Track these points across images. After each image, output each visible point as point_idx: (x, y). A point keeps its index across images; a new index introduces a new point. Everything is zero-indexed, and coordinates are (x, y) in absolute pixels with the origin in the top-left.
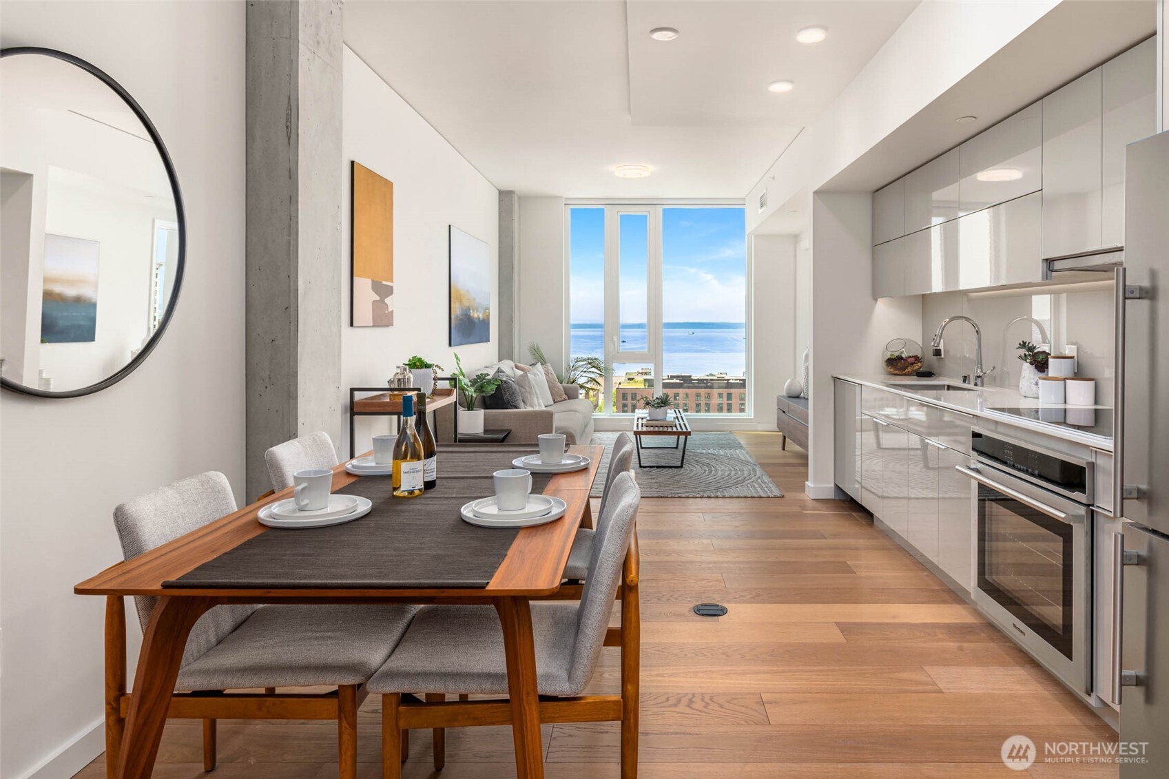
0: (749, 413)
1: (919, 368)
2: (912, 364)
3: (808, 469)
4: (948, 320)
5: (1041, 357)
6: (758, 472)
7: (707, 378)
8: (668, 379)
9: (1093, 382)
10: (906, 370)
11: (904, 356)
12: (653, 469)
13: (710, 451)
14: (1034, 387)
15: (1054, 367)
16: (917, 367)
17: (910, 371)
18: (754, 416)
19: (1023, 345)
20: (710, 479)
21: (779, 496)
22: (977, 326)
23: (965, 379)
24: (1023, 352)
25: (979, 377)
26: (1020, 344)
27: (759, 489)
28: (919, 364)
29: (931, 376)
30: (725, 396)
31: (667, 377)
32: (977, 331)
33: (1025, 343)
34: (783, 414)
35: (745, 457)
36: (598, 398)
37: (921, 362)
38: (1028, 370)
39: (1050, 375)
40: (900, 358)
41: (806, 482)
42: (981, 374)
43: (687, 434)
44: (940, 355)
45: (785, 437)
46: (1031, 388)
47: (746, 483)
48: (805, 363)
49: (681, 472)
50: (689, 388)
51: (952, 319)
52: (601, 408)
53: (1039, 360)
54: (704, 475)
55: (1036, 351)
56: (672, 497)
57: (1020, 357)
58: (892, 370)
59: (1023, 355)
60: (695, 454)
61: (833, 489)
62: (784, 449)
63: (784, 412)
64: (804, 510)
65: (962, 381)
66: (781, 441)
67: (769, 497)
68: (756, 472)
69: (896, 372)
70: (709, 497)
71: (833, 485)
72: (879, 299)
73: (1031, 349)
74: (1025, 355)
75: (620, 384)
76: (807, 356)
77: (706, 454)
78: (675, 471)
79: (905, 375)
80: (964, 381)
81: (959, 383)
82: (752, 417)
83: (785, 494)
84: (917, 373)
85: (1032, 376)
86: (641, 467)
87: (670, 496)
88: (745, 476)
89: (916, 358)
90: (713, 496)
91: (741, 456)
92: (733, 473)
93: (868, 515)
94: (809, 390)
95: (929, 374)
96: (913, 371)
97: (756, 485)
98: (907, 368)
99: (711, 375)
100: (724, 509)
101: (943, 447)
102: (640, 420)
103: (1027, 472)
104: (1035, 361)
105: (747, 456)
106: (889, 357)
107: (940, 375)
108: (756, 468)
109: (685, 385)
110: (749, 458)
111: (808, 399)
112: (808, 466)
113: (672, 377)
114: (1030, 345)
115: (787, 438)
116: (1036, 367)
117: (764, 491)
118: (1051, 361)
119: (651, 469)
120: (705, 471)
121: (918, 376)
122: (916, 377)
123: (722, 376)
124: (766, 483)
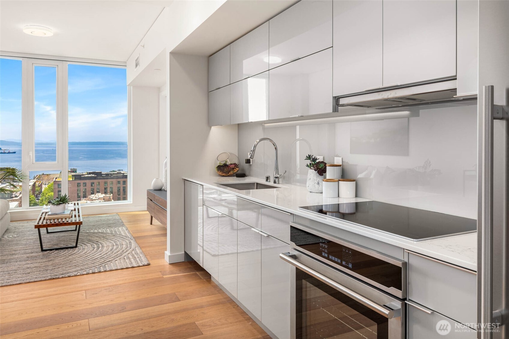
0: (130, 200)
1: (237, 172)
2: (233, 169)
3: (166, 238)
4: (258, 141)
5: (322, 165)
6: (133, 245)
7: (111, 173)
8: (87, 174)
9: (355, 182)
10: (230, 173)
11: (227, 164)
12: (53, 251)
13: (100, 231)
14: (317, 186)
15: (330, 173)
16: (236, 171)
17: (232, 173)
18: (133, 202)
19: (309, 157)
20: (97, 256)
21: (146, 264)
22: (276, 145)
23: (267, 179)
24: (309, 162)
25: (276, 178)
26: (307, 157)
27: (132, 260)
28: (237, 169)
29: (244, 177)
30: (122, 182)
31: (86, 174)
32: (276, 148)
33: (310, 156)
34: (151, 201)
35: (125, 233)
36: (41, 188)
37: (238, 167)
38: (312, 173)
39: (327, 178)
40: (225, 165)
41: (165, 252)
42: (278, 176)
43: (80, 223)
44: (250, 163)
45: (152, 217)
46: (315, 186)
47: (124, 255)
48: (165, 168)
49: (75, 252)
50: (100, 179)
51: (261, 140)
52: (43, 193)
53: (320, 167)
54: (93, 251)
55: (317, 161)
56: (63, 278)
57: (307, 166)
58: (221, 173)
59: (309, 164)
60: (89, 234)
61: (183, 256)
62: (151, 224)
63: (151, 200)
64: (163, 275)
65: (265, 180)
66: (149, 218)
67: (139, 266)
68: (131, 245)
69: (223, 174)
70: (93, 273)
71: (183, 253)
72: (212, 127)
73: (314, 160)
74: (310, 164)
75: (56, 178)
76: (166, 164)
77: (97, 233)
78: (71, 251)
79: (229, 176)
80: (267, 180)
81: (263, 181)
82: (132, 203)
83: (151, 262)
84: (236, 174)
85: (315, 178)
86: (43, 250)
87: (61, 276)
88: (123, 249)
89: (235, 164)
90: (96, 271)
91: (122, 232)
92: (115, 247)
93: (207, 276)
94: (167, 185)
95: (242, 175)
96: (234, 173)
97: (131, 257)
98: (230, 171)
99: (114, 171)
100: (104, 283)
101: (266, 235)
102: (44, 215)
103: (341, 264)
104: (318, 168)
105: (126, 232)
106: (219, 165)
107: (250, 175)
108: (132, 241)
109: (98, 177)
110: (127, 234)
111: (167, 191)
112: (166, 236)
113: (90, 173)
114: (313, 157)
115: (153, 217)
116: (318, 172)
117: (136, 261)
118: (328, 169)
119: (51, 252)
120: (94, 248)
121: (237, 177)
122: (235, 177)
123: (120, 171)
124: (138, 254)
